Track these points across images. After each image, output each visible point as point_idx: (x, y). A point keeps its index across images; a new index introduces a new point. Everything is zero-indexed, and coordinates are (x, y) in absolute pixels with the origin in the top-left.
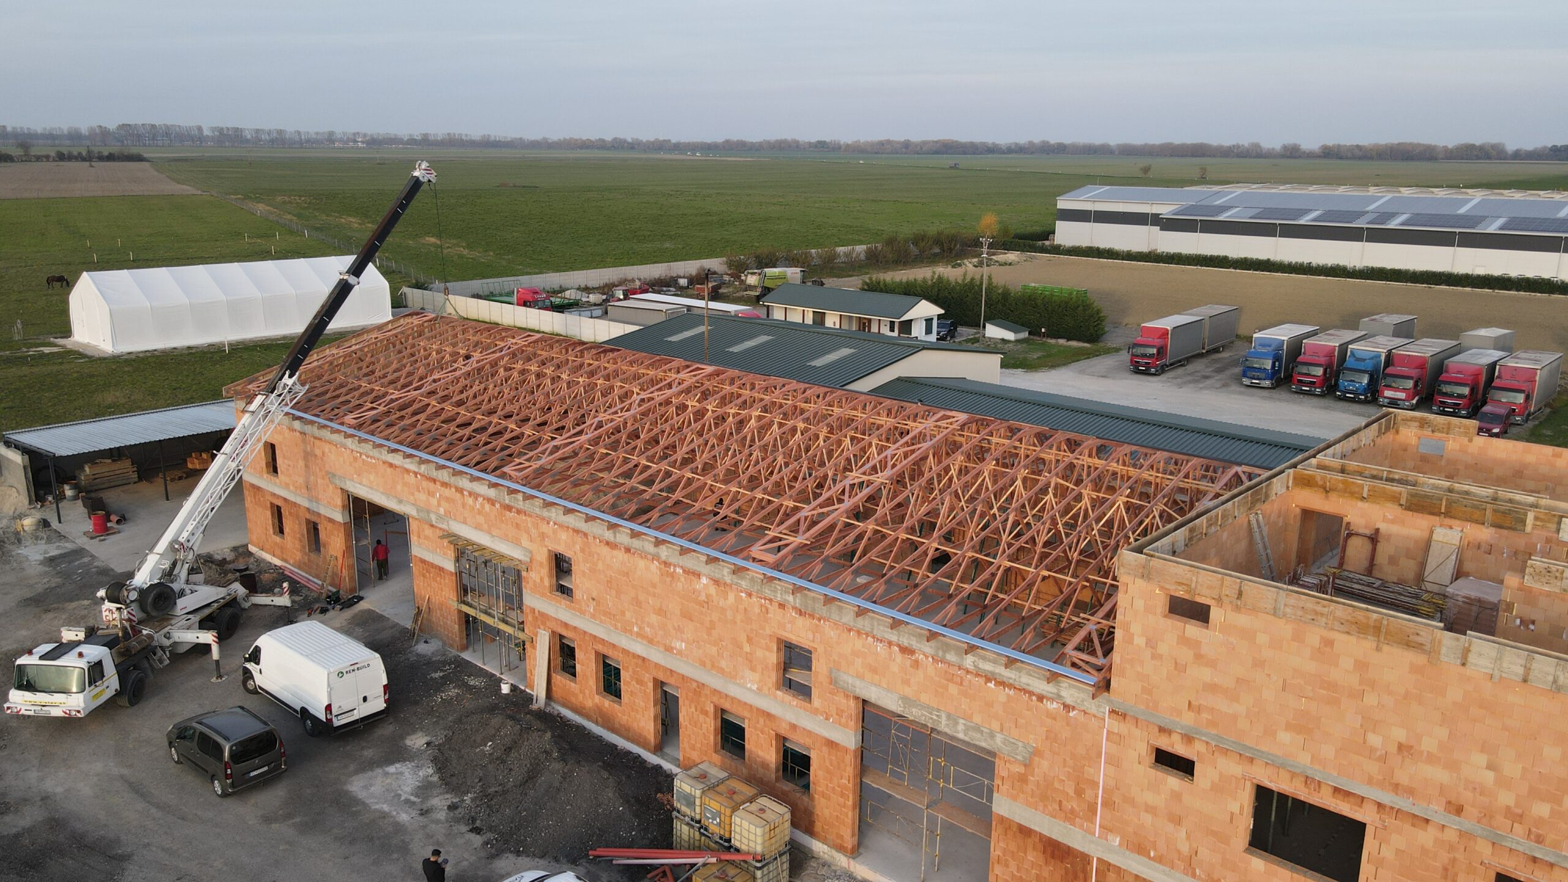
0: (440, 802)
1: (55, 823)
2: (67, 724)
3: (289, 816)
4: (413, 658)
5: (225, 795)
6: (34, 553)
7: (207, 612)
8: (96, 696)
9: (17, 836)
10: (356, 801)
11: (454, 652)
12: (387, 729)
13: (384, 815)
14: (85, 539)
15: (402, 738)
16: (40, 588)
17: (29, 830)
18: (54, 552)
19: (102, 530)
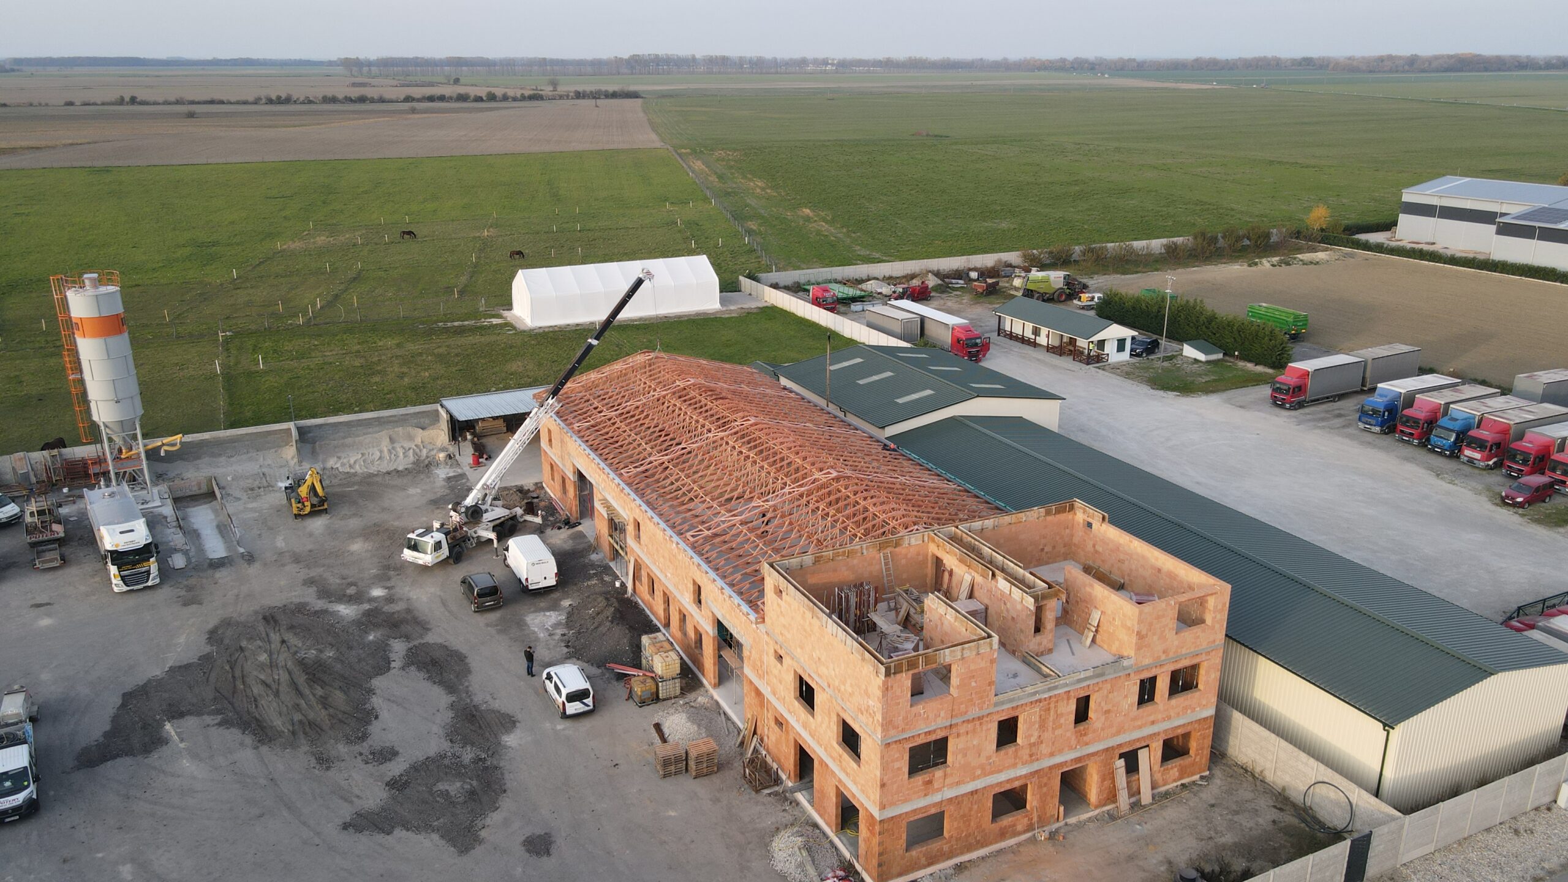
0: (559, 632)
1: (408, 611)
2: (424, 569)
3: (497, 625)
4: (587, 561)
5: (475, 612)
6: (442, 473)
7: (498, 522)
8: (437, 557)
9: (393, 613)
10: (526, 624)
11: (607, 561)
12: (555, 595)
13: (534, 633)
14: (468, 468)
15: (561, 600)
16: (439, 495)
17: (399, 612)
18: (451, 474)
19: (477, 463)
